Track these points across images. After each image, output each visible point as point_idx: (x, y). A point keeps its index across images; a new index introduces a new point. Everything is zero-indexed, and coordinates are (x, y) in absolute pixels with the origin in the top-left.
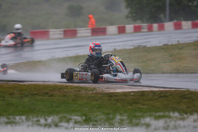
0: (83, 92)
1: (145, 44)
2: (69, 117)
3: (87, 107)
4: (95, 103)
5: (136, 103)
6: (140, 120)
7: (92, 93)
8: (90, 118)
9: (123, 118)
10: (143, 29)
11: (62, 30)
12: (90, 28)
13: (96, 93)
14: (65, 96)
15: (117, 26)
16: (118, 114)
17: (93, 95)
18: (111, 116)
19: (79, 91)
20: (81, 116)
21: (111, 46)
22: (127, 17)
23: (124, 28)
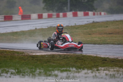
0: (16, 55)
1: (54, 26)
3: (19, 64)
4: (23, 61)
5: (48, 62)
6: (51, 72)
7: (22, 55)
8: (21, 71)
9: (41, 71)
10: (54, 16)
11: (3, 16)
13: (24, 55)
14: (5, 57)
15: (37, 14)
16: (38, 69)
17: (22, 57)
18: (34, 70)
19: (14, 54)
20: (15, 70)
21: (33, 27)
22: (44, 9)
23: (42, 15)
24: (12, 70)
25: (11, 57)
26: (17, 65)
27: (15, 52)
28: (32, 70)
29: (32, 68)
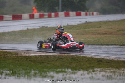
0: (9, 55)
1: (47, 26)
2: (2, 71)
3: (13, 65)
4: (17, 62)
5: (44, 63)
6: (47, 73)
7: (15, 56)
8: (15, 72)
9: (36, 72)
10: (45, 16)
12: (12, 15)
13: (17, 56)
15: (29, 14)
16: (32, 70)
17: (15, 57)
18: (28, 71)
19: (7, 55)
20: (9, 70)
21: (25, 27)
23: (33, 15)
24: (7, 71)
25: (4, 57)
26: (11, 66)
27: (8, 52)
28: (26, 71)
29: (27, 69)
